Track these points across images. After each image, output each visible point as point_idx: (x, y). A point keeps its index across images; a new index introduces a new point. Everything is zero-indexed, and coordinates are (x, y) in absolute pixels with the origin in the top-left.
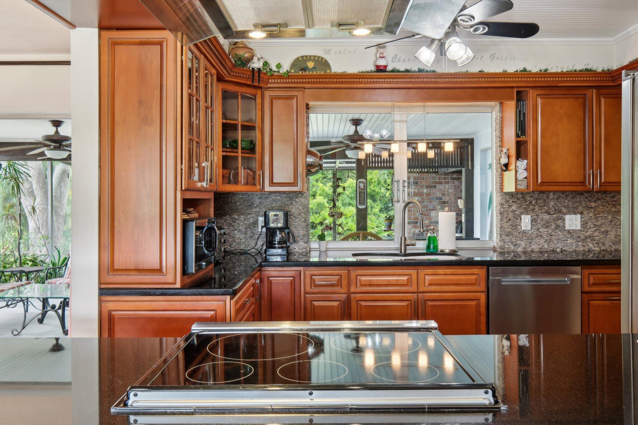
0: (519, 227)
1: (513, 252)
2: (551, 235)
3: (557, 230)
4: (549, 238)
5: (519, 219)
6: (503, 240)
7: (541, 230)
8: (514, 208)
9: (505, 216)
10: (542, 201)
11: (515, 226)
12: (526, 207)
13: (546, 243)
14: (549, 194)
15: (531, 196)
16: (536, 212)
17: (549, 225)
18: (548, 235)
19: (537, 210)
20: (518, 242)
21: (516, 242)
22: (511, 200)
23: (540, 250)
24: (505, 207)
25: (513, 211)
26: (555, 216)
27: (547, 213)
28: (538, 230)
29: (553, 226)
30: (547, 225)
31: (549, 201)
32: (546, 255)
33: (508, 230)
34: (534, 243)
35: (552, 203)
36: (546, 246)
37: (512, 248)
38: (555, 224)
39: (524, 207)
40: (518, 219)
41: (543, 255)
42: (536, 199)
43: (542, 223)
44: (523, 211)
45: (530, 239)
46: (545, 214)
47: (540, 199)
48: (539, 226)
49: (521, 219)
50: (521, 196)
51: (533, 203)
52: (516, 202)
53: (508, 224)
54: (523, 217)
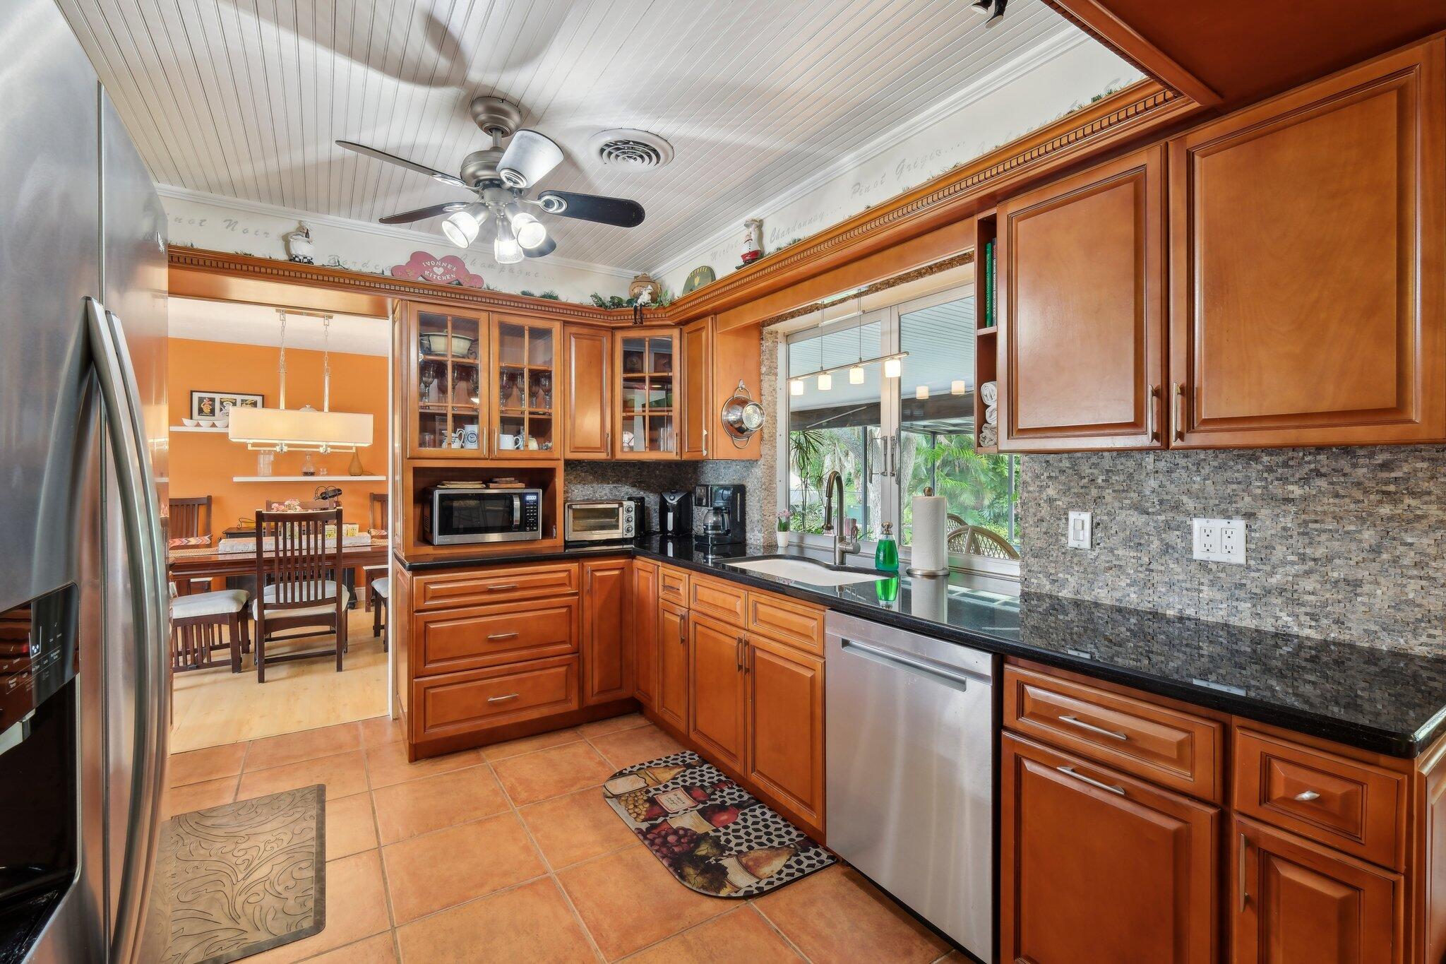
0: (1063, 539)
1: (1051, 597)
2: (1147, 570)
3: (1167, 557)
4: (1142, 576)
5: (1064, 521)
6: (1028, 565)
7: (1120, 552)
8: (1051, 492)
9: (1032, 510)
10: (1122, 478)
11: (1055, 536)
12: (1081, 491)
13: (1132, 589)
14: (1142, 459)
15: (1094, 464)
16: (1107, 504)
17: (1142, 541)
18: (1140, 569)
19: (1108, 499)
20: (1061, 575)
21: (1057, 573)
22: (1046, 474)
23: (1117, 604)
24: (1031, 489)
25: (1050, 501)
26: (1162, 518)
27: (1136, 509)
28: (1112, 551)
29: (1156, 545)
30: (1136, 541)
31: (1142, 477)
32: (1133, 620)
33: (1039, 544)
34: (1101, 584)
35: (1153, 483)
36: (1133, 596)
37: (1048, 587)
38: (1162, 540)
39: (1076, 491)
40: (1060, 519)
41: (1124, 617)
42: (1108, 471)
43: (1121, 535)
44: (1073, 500)
45: (1091, 574)
46: (1131, 512)
47: (1118, 472)
48: (1115, 540)
49: (1067, 519)
50: (1068, 465)
51: (1100, 481)
52: (1056, 478)
53: (1039, 529)
54: (1073, 515)
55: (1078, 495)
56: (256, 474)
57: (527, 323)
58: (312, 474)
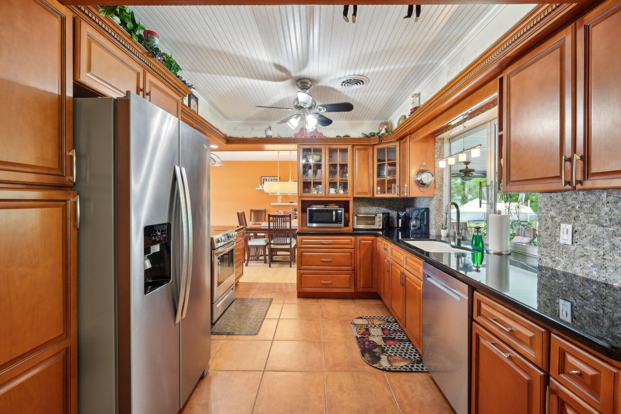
0: (558, 238)
1: (552, 269)
2: (602, 259)
3: (614, 252)
4: (599, 262)
5: (558, 229)
6: (541, 251)
7: (588, 247)
8: (552, 213)
9: (543, 223)
10: (589, 206)
11: (554, 237)
12: (568, 213)
13: (594, 269)
14: (600, 195)
15: (574, 198)
16: (581, 221)
17: (600, 242)
18: (598, 258)
19: (582, 217)
20: (557, 258)
21: (555, 257)
22: (550, 204)
23: (586, 276)
24: (543, 211)
25: (552, 218)
26: (611, 229)
27: (597, 224)
28: (583, 246)
29: (607, 245)
30: (595, 242)
31: (600, 205)
32: (594, 287)
33: (547, 241)
34: (577, 265)
35: (606, 209)
36: (594, 273)
37: (551, 264)
38: (611, 242)
39: (564, 213)
40: (556, 228)
41: (589, 284)
42: (581, 202)
43: (588, 238)
44: (564, 218)
45: (572, 259)
46: (594, 225)
47: (587, 203)
48: (585, 241)
49: (560, 228)
50: (561, 199)
51: (577, 207)
52: (555, 206)
53: (546, 233)
54: (563, 225)
55: (566, 215)
56: (277, 202)
57: (339, 147)
58: (292, 202)
